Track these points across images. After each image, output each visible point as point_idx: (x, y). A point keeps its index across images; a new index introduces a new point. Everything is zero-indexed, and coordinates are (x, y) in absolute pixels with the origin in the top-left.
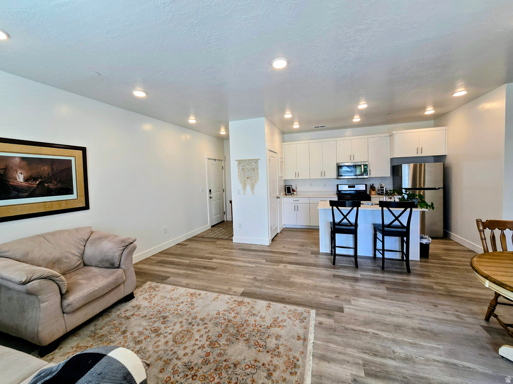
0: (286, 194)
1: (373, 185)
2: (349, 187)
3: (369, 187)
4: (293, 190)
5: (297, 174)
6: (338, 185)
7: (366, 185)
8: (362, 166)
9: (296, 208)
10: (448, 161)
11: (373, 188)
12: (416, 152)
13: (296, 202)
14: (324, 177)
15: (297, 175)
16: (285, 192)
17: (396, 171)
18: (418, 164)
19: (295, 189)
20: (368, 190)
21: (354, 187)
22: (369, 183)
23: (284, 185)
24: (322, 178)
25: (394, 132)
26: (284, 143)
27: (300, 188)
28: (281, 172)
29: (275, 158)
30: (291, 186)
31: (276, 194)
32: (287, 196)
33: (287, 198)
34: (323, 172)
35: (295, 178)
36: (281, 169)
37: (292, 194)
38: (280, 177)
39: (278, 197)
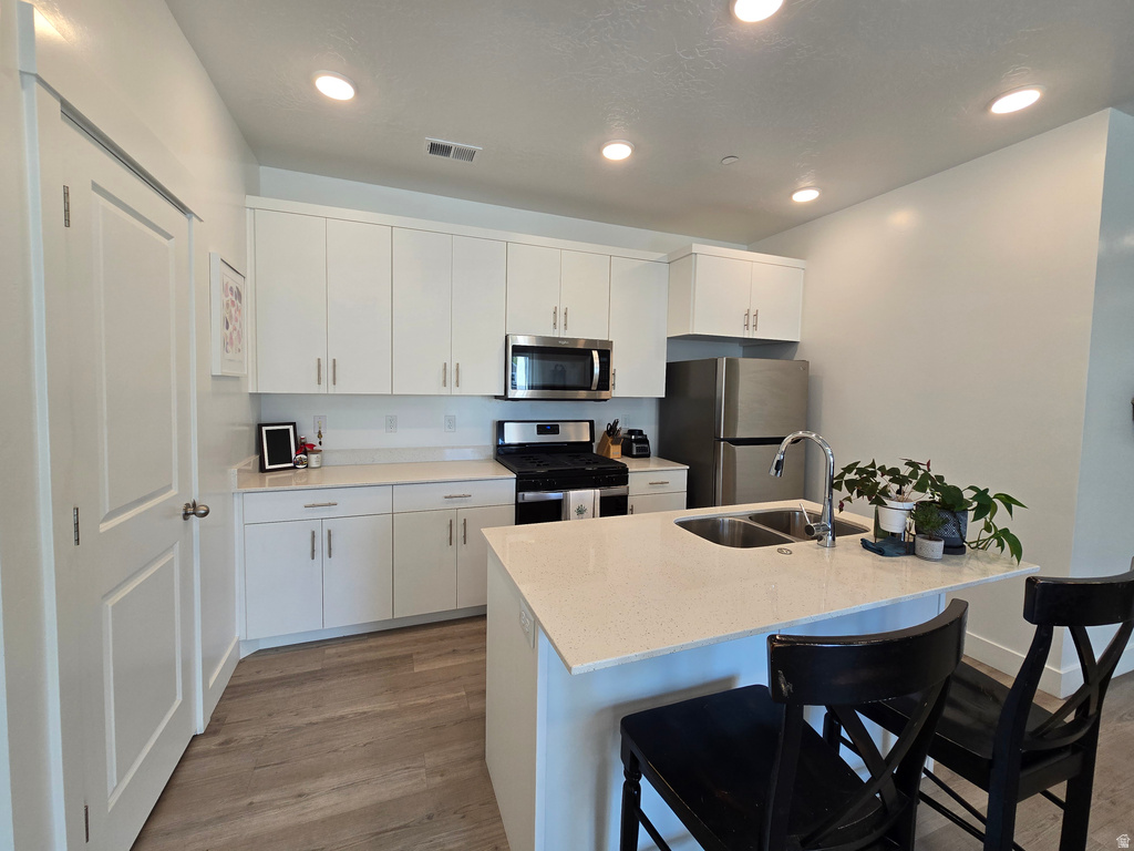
0: (262, 469)
2: (542, 430)
4: (304, 448)
5: (327, 369)
6: (501, 425)
7: (591, 424)
8: (595, 354)
9: (321, 545)
11: (613, 434)
12: (742, 323)
13: (324, 513)
14: (456, 391)
15: (327, 374)
16: (255, 458)
19: (312, 439)
20: (599, 439)
23: (253, 421)
24: (445, 391)
25: (696, 248)
26: (251, 200)
27: (340, 438)
28: (229, 348)
29: (169, 237)
30: (291, 428)
31: (174, 492)
32: (269, 476)
33: (267, 488)
34: (451, 369)
35: (314, 389)
36: (228, 332)
37: (294, 468)
38: (215, 377)
39: (190, 510)
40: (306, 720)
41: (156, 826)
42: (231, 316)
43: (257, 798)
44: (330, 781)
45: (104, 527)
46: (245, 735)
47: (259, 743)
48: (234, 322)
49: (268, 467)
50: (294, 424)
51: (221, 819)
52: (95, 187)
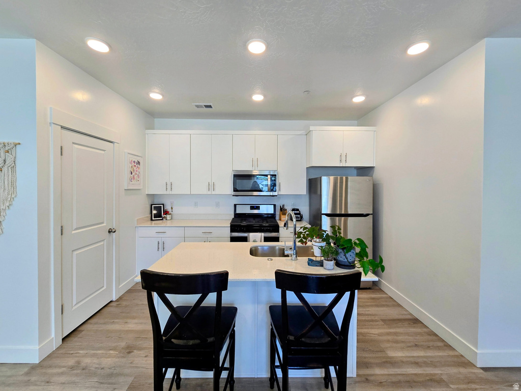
0: (151, 220)
1: (283, 206)
2: (252, 208)
3: (278, 209)
4: (166, 213)
6: (235, 205)
7: (275, 206)
8: (269, 176)
9: (161, 247)
10: (378, 174)
11: (283, 210)
12: (339, 160)
13: (162, 235)
14: (213, 193)
15: (169, 187)
17: (313, 186)
18: (339, 177)
19: (169, 210)
20: (278, 212)
21: (258, 208)
22: (279, 204)
23: (149, 203)
24: (209, 193)
25: (312, 128)
26: (147, 132)
27: (178, 209)
28: (132, 180)
29: (104, 151)
30: (162, 206)
31: (104, 224)
32: (154, 222)
33: (153, 225)
34: (211, 184)
35: (165, 193)
36: (132, 176)
37: (162, 219)
38: (125, 190)
39: (110, 230)
40: (142, 303)
41: (90, 321)
42: (134, 170)
43: (115, 321)
44: (136, 321)
45: (73, 232)
46: (124, 303)
47: (126, 306)
48: (135, 172)
49: (153, 219)
50: (163, 204)
51: (104, 323)
52: (73, 143)
